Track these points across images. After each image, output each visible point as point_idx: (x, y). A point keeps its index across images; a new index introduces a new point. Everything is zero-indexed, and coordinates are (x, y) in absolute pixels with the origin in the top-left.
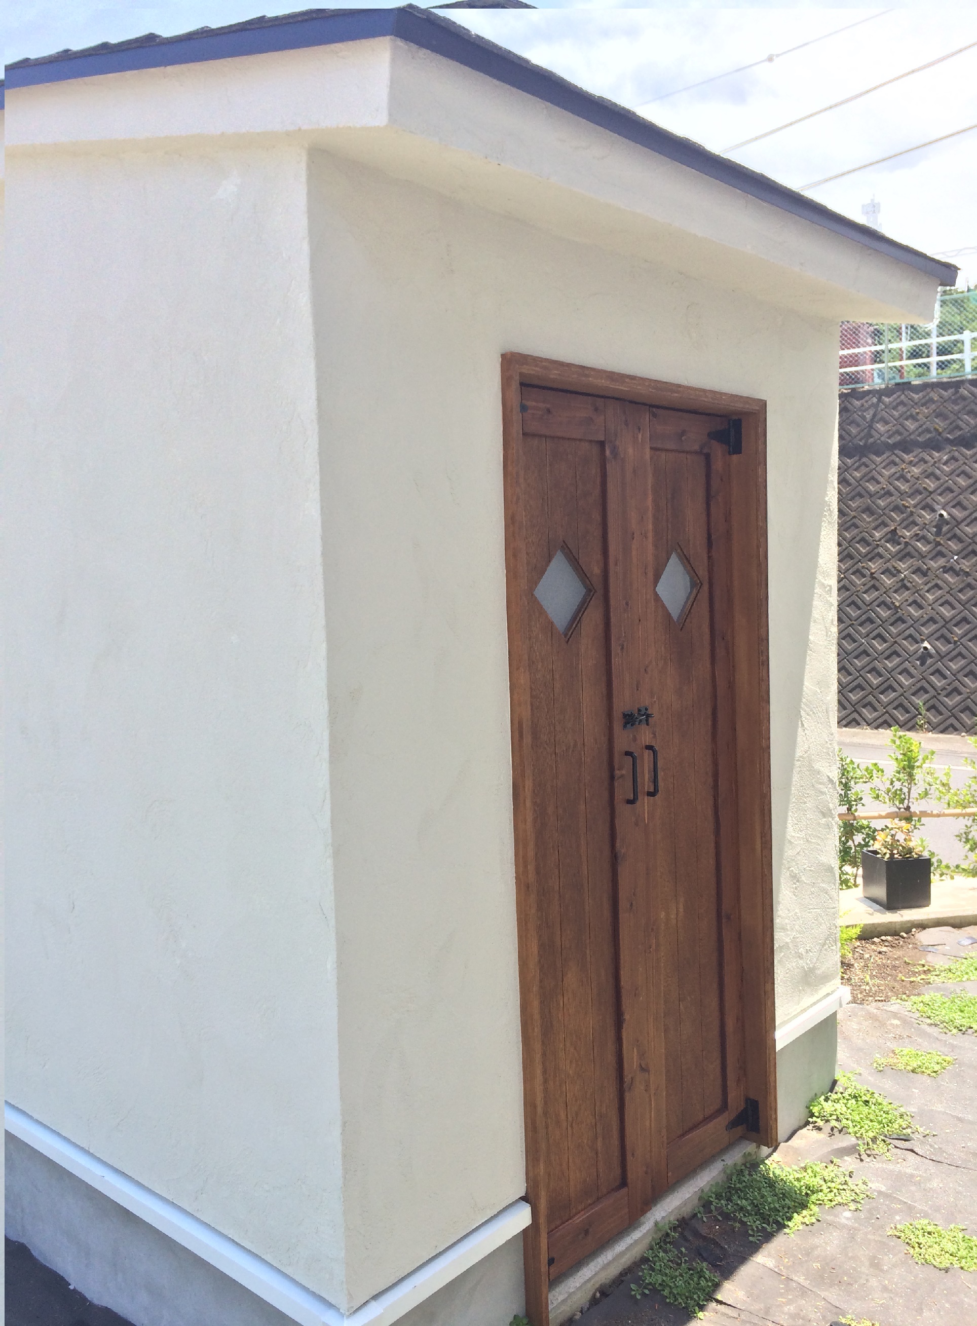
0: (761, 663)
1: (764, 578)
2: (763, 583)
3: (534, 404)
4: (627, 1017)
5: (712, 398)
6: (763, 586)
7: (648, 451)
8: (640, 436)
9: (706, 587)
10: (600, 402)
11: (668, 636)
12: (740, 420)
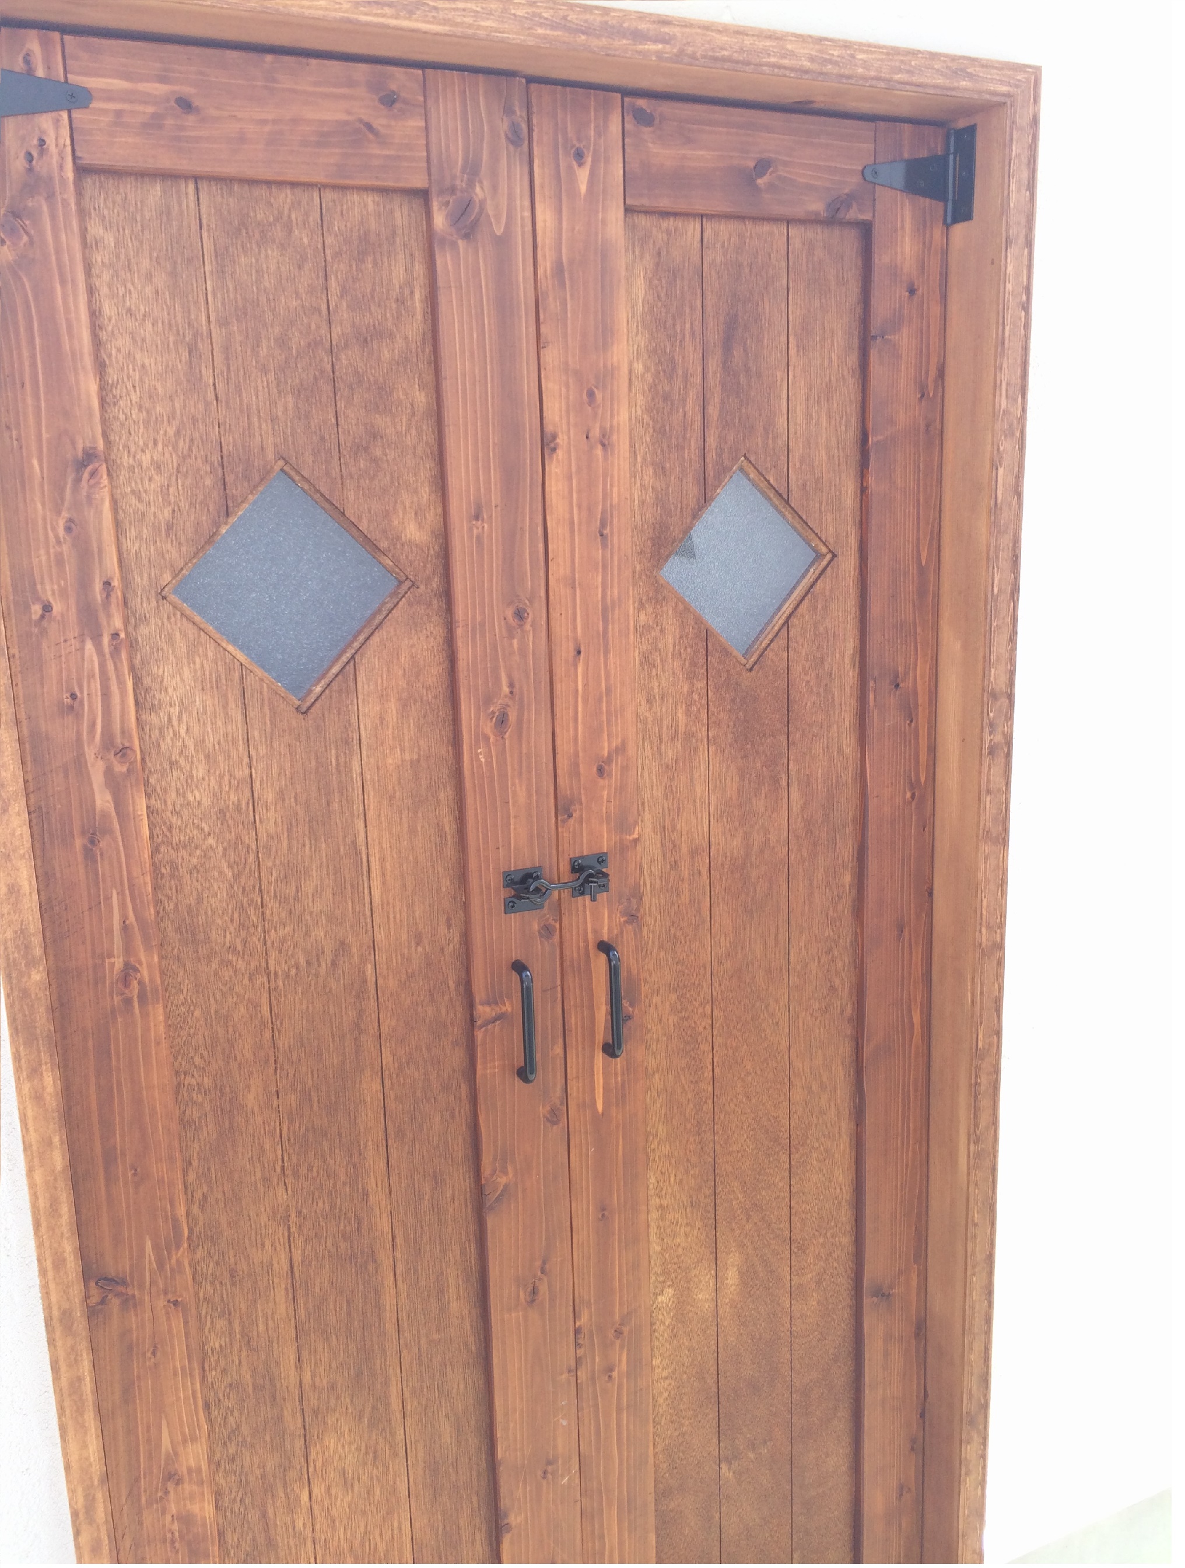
0: (985, 752)
1: (1006, 541)
2: (1004, 555)
3: (118, 84)
4: (514, 1519)
5: (812, 59)
6: (1004, 563)
7: (615, 215)
8: (583, 175)
9: (848, 563)
10: (400, 79)
11: (700, 685)
12: (971, 130)
